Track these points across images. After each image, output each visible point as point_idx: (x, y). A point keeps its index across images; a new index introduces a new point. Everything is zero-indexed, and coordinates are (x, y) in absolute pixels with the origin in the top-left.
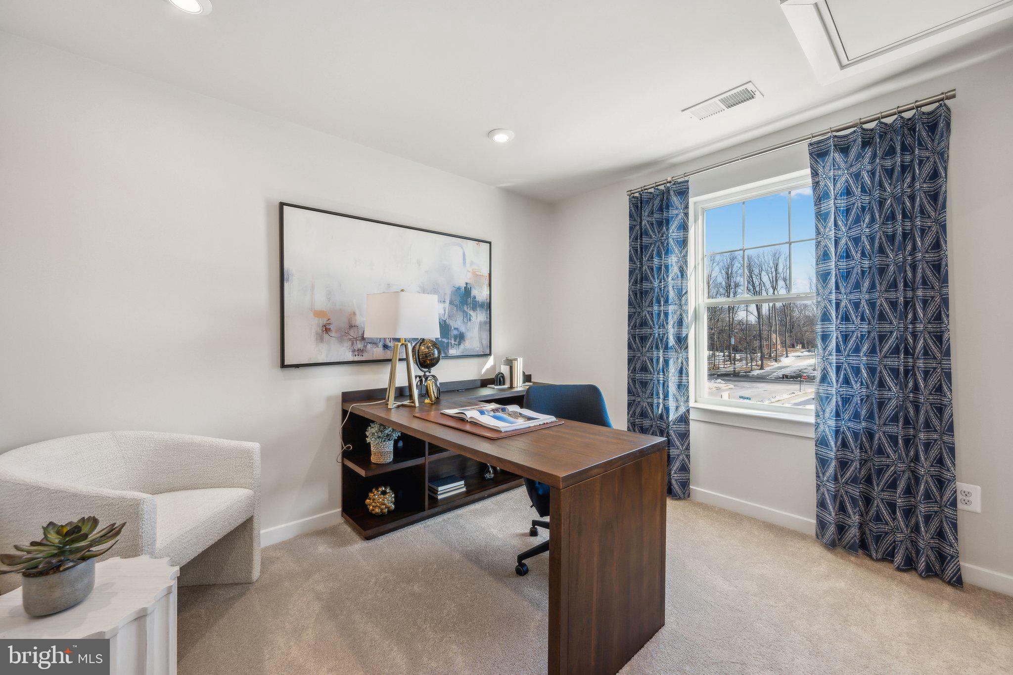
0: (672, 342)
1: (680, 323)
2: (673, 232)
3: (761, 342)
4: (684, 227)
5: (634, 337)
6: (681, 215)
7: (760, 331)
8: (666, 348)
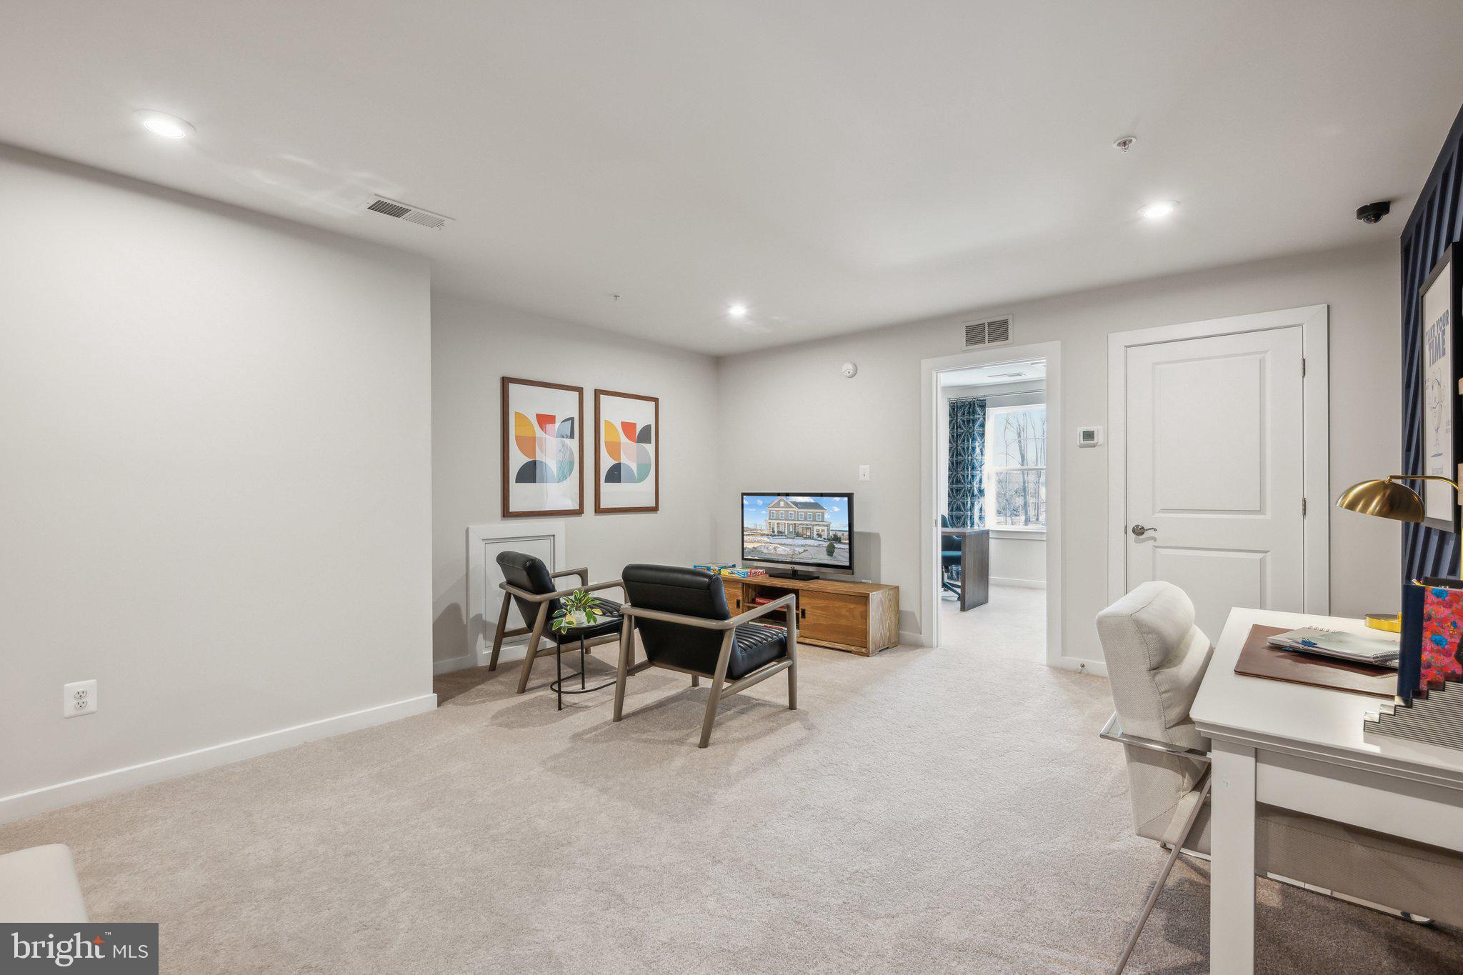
0: (976, 492)
1: (981, 481)
2: (977, 429)
3: (1025, 499)
4: (983, 425)
5: (952, 490)
6: (982, 419)
7: (1024, 483)
8: (973, 496)
